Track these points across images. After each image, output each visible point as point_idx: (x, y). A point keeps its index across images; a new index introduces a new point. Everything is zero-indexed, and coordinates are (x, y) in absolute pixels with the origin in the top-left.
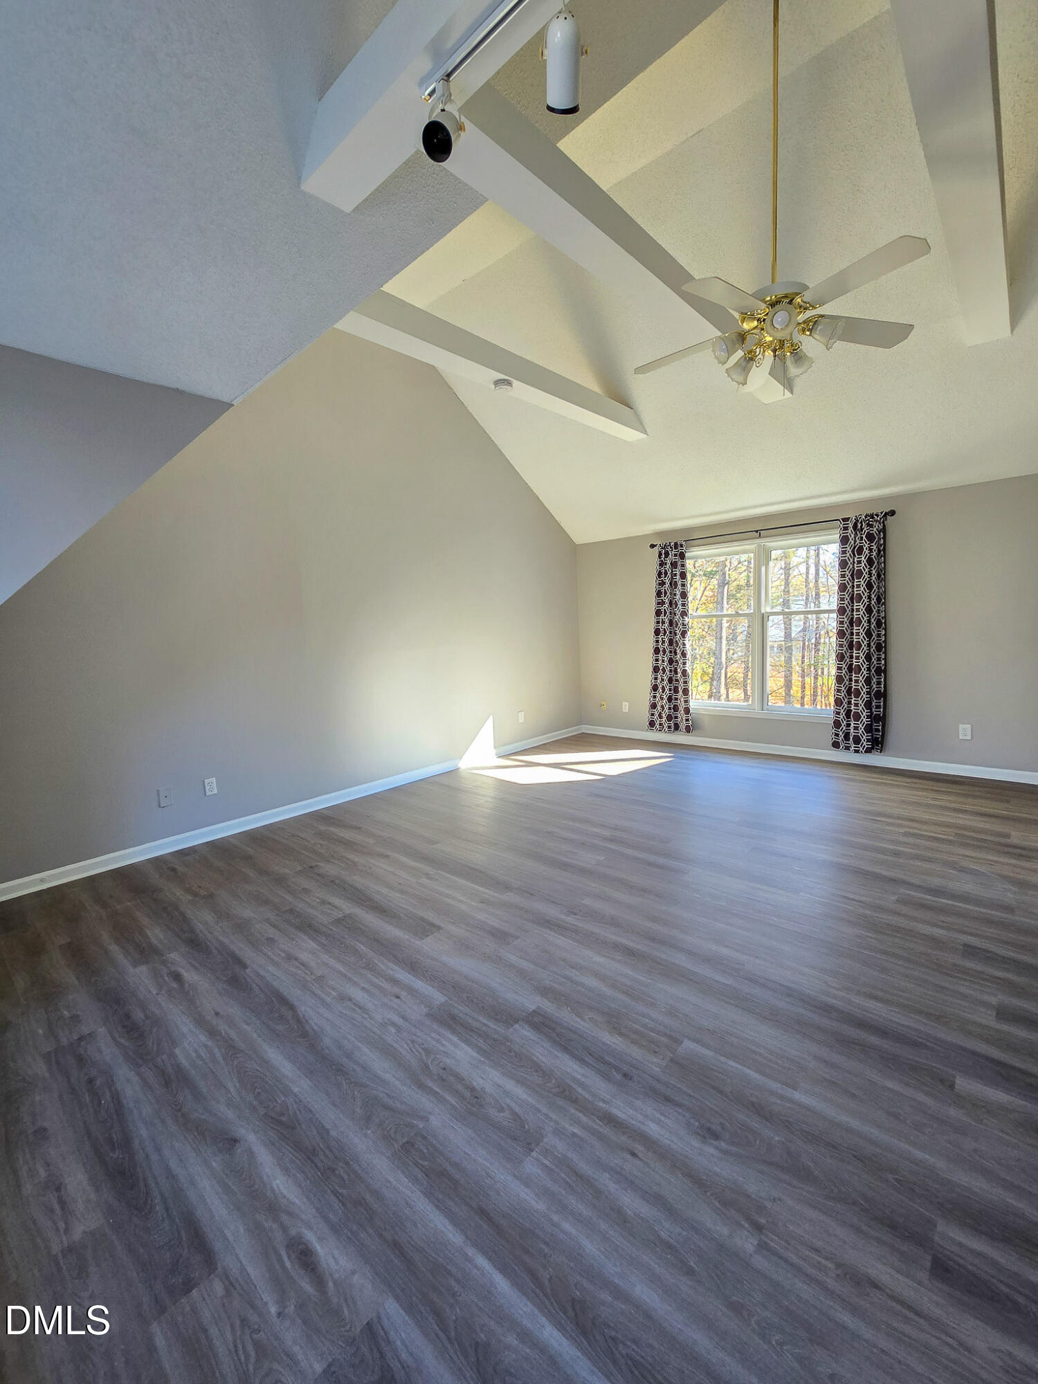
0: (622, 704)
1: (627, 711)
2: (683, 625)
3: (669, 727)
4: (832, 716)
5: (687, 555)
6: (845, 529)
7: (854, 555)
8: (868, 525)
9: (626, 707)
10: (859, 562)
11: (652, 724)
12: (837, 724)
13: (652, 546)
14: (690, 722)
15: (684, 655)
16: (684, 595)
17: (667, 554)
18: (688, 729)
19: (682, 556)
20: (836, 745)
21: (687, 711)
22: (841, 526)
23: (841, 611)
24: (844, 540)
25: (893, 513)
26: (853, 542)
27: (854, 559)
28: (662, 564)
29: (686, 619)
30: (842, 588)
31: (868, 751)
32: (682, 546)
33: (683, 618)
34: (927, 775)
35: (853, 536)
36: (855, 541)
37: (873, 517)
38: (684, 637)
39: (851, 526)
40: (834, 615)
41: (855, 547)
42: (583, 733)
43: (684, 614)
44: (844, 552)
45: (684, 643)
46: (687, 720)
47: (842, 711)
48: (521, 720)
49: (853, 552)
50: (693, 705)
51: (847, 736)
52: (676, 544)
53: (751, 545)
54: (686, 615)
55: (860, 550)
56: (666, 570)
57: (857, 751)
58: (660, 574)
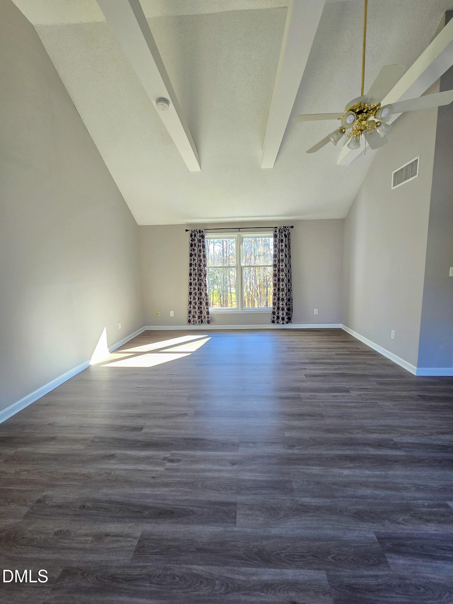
0: (170, 312)
1: (173, 316)
2: (205, 271)
3: (199, 322)
4: (272, 310)
5: (205, 237)
6: (276, 231)
7: (279, 243)
8: (284, 231)
9: (172, 314)
10: (282, 246)
11: (189, 321)
12: (274, 313)
13: (187, 230)
14: (210, 318)
15: (205, 286)
16: (204, 256)
17: (195, 236)
18: (209, 322)
19: (203, 237)
20: (273, 322)
21: (208, 313)
22: (274, 230)
23: (275, 266)
24: (275, 236)
25: (292, 227)
26: (279, 237)
27: (279, 244)
28: (193, 240)
29: (206, 268)
30: (275, 256)
31: (287, 323)
32: (203, 232)
33: (204, 268)
34: (308, 329)
35: (279, 235)
36: (280, 237)
37: (286, 228)
38: (205, 277)
39: (278, 230)
40: (272, 268)
41: (280, 239)
42: (146, 331)
43: (205, 266)
44: (275, 241)
45: (205, 280)
46: (208, 318)
47: (276, 308)
48: (120, 328)
49: (279, 241)
50: (211, 310)
51: (278, 318)
52: (200, 231)
53: (235, 235)
54: (206, 266)
55: (282, 241)
56: (195, 243)
57: (283, 324)
58: (191, 245)
